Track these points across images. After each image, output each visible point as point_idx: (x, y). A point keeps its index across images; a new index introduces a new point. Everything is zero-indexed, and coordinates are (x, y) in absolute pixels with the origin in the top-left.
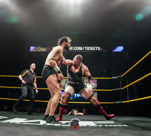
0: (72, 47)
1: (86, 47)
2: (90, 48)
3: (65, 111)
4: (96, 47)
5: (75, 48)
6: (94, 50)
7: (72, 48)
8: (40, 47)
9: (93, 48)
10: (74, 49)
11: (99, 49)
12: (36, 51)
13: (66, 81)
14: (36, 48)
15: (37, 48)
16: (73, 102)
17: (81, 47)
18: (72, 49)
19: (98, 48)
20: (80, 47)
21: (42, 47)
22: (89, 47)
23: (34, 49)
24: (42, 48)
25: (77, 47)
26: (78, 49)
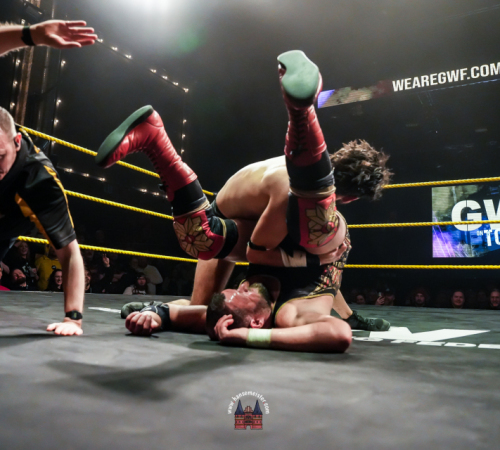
0: (462, 70)
3: (455, 299)
5: (476, 72)
7: (462, 75)
8: (348, 89)
10: (469, 74)
12: (336, 104)
13: (452, 195)
14: (335, 93)
15: (340, 93)
16: (482, 267)
18: (462, 79)
20: (492, 65)
21: (356, 87)
23: (328, 100)
24: (357, 89)
25: (482, 67)
26: (485, 73)
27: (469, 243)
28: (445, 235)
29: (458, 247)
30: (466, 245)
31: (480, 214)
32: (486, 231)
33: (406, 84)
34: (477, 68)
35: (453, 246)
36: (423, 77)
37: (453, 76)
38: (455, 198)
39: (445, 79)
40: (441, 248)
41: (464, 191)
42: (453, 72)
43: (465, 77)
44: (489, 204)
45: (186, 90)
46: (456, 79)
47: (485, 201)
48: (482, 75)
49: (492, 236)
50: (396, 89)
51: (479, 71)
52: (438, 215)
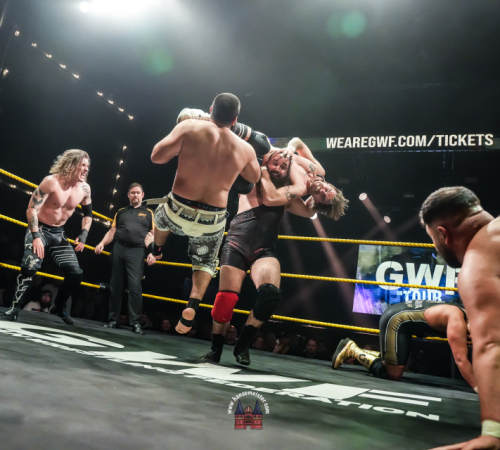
0: (390, 138)
1: (440, 137)
2: (454, 140)
4: (480, 136)
5: (403, 141)
6: (470, 144)
7: (391, 142)
9: (466, 139)
10: (396, 142)
11: (489, 140)
13: (377, 254)
17: (424, 137)
18: (390, 145)
19: (486, 137)
20: (418, 137)
22: (451, 137)
25: (408, 138)
26: (410, 143)
27: (388, 302)
28: (367, 292)
29: (378, 304)
30: (385, 304)
31: (401, 276)
32: (405, 292)
33: (339, 142)
34: (404, 138)
35: (373, 302)
36: (354, 139)
37: (383, 142)
38: (380, 257)
39: (374, 143)
40: (362, 304)
41: (389, 251)
42: (382, 138)
43: (393, 144)
44: (410, 266)
45: (131, 118)
46: (385, 145)
47: (408, 264)
48: (408, 145)
49: (410, 298)
50: (328, 146)
51: (405, 141)
52: (363, 271)
